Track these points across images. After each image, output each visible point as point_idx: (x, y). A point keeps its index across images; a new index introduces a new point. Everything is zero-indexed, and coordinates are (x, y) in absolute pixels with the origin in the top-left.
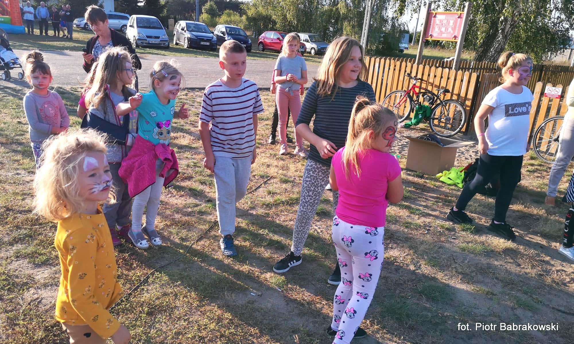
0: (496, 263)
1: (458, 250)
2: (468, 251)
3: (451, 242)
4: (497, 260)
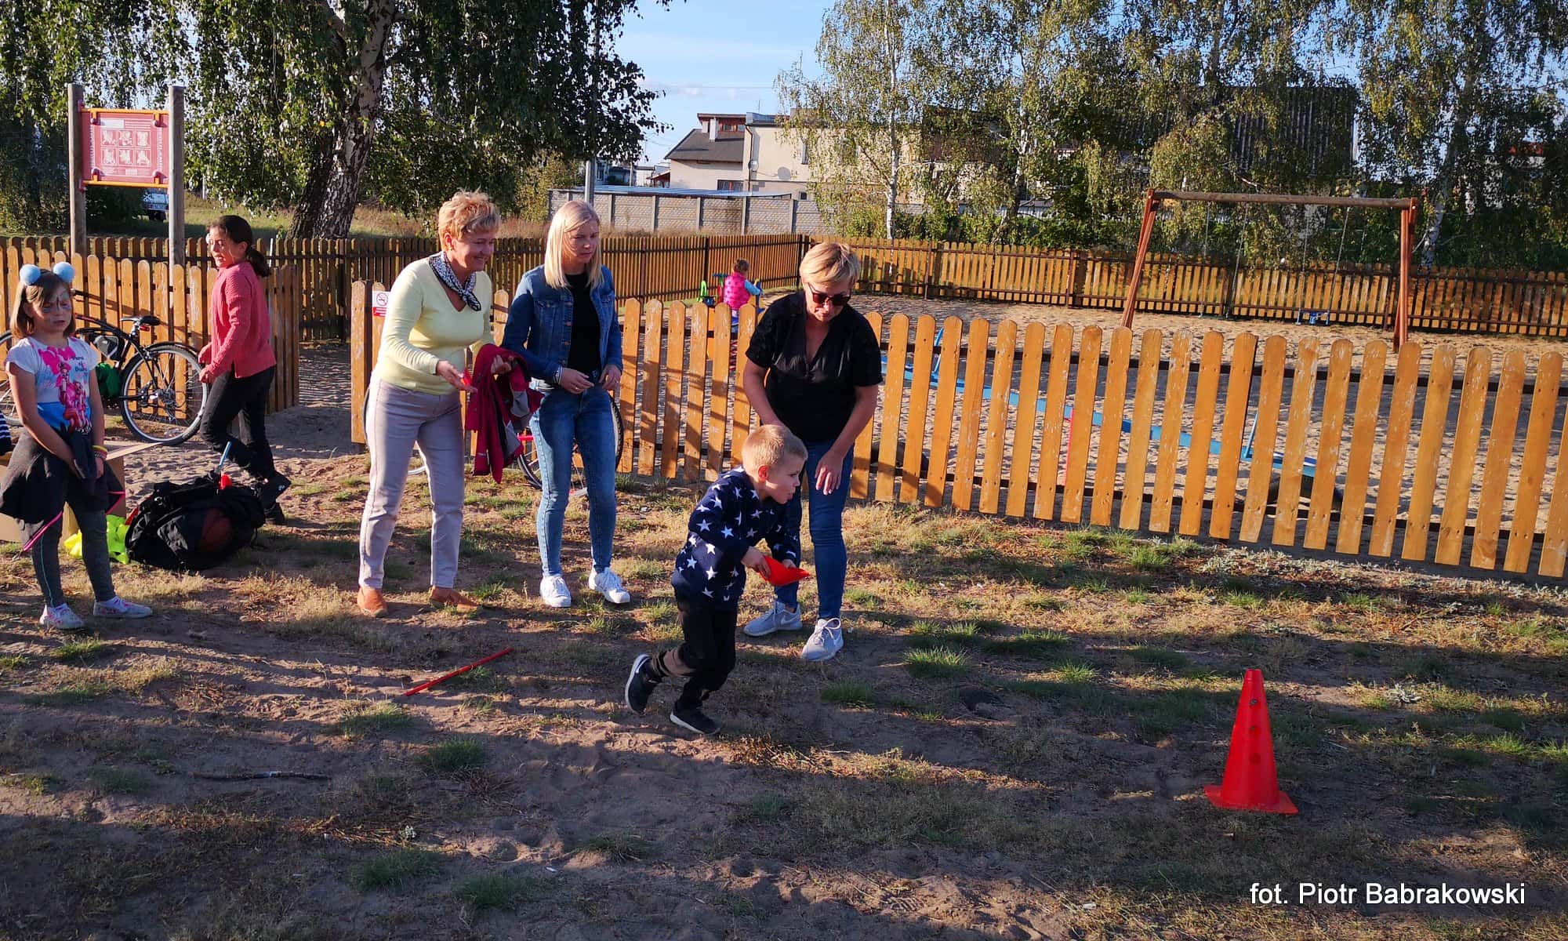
2: (48, 703)
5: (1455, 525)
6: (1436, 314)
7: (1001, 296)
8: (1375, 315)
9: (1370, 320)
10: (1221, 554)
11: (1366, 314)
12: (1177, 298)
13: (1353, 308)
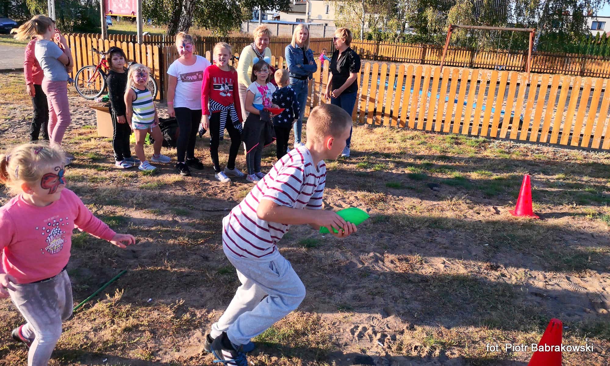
0: (167, 192)
1: (138, 189)
2: (146, 189)
3: (132, 185)
4: (168, 190)
5: (566, 133)
6: (537, 67)
7: (398, 60)
8: (518, 67)
9: (516, 69)
10: (494, 142)
11: (515, 67)
12: (455, 61)
13: (511, 65)
